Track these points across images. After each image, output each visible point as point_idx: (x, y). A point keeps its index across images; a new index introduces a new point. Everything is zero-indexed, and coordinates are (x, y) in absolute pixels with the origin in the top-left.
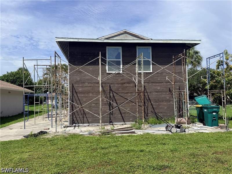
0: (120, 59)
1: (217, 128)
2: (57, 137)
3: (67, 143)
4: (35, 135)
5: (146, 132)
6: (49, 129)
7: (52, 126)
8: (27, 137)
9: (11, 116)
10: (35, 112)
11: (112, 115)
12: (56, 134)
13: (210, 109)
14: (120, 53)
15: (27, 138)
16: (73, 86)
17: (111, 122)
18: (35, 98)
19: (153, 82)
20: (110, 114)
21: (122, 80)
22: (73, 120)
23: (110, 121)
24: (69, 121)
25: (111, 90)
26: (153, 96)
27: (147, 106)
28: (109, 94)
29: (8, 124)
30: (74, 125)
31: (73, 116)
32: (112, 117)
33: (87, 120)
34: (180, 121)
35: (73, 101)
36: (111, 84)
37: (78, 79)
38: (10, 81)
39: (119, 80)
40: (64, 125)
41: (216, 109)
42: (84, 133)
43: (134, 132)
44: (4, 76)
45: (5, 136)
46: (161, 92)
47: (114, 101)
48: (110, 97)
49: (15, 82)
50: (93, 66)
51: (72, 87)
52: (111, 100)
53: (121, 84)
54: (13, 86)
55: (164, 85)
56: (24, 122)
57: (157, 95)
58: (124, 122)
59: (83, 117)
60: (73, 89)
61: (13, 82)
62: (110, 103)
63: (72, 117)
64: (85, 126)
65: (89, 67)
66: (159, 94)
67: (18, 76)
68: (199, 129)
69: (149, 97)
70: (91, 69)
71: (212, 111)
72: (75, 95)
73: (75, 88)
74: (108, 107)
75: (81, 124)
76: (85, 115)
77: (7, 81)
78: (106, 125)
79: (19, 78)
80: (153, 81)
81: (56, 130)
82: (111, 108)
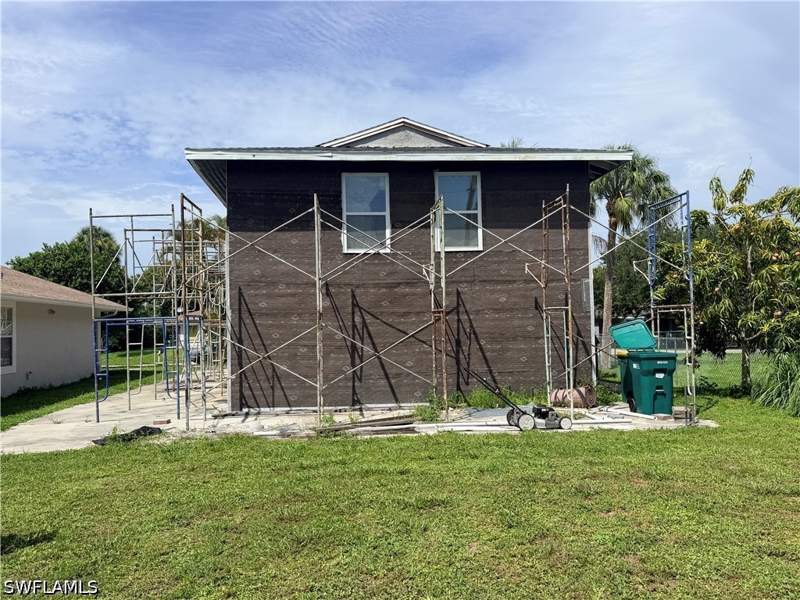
0: (384, 210)
1: (665, 418)
2: (188, 442)
3: (212, 456)
4: (127, 439)
5: (446, 429)
6: (169, 422)
7: (179, 414)
8: (102, 442)
9: (57, 384)
10: (131, 372)
11: (360, 380)
12: (184, 435)
13: (646, 362)
14: (383, 193)
15: (103, 445)
16: (241, 294)
17: (356, 402)
18: (128, 330)
19: (485, 281)
20: (354, 378)
21: (390, 274)
22: (242, 396)
23: (354, 400)
24: (229, 399)
25: (355, 305)
26: (484, 324)
27: (466, 354)
28: (350, 316)
29: (47, 408)
30: (245, 410)
31: (241, 386)
32: (361, 387)
33: (285, 396)
34: (564, 398)
35: (240, 341)
36: (358, 287)
37: (257, 272)
38: (54, 275)
39: (383, 274)
40: (216, 412)
41: (666, 362)
42: (267, 433)
43: (412, 430)
44: (35, 257)
45: (41, 441)
46: (512, 310)
47: (367, 340)
48: (354, 326)
49: (70, 277)
50: (301, 233)
51: (237, 298)
52: (357, 336)
53: (386, 288)
54: (62, 292)
55: (519, 289)
56: (95, 403)
57: (497, 319)
58: (397, 401)
59: (272, 388)
60: (240, 304)
61: (64, 278)
62: (354, 346)
63: (238, 388)
64: (278, 415)
65: (288, 235)
66: (503, 316)
67: (78, 257)
68: (610, 420)
69: (471, 326)
70: (294, 242)
71: (652, 368)
72: (248, 321)
73: (246, 298)
74: (349, 356)
75: (267, 409)
76: (276, 383)
77: (45, 275)
78: (340, 411)
79: (80, 264)
80: (485, 278)
81: (188, 424)
82: (357, 361)
